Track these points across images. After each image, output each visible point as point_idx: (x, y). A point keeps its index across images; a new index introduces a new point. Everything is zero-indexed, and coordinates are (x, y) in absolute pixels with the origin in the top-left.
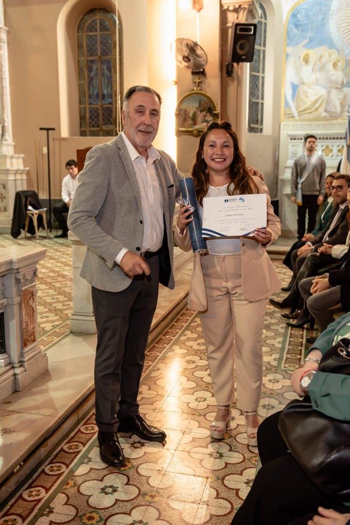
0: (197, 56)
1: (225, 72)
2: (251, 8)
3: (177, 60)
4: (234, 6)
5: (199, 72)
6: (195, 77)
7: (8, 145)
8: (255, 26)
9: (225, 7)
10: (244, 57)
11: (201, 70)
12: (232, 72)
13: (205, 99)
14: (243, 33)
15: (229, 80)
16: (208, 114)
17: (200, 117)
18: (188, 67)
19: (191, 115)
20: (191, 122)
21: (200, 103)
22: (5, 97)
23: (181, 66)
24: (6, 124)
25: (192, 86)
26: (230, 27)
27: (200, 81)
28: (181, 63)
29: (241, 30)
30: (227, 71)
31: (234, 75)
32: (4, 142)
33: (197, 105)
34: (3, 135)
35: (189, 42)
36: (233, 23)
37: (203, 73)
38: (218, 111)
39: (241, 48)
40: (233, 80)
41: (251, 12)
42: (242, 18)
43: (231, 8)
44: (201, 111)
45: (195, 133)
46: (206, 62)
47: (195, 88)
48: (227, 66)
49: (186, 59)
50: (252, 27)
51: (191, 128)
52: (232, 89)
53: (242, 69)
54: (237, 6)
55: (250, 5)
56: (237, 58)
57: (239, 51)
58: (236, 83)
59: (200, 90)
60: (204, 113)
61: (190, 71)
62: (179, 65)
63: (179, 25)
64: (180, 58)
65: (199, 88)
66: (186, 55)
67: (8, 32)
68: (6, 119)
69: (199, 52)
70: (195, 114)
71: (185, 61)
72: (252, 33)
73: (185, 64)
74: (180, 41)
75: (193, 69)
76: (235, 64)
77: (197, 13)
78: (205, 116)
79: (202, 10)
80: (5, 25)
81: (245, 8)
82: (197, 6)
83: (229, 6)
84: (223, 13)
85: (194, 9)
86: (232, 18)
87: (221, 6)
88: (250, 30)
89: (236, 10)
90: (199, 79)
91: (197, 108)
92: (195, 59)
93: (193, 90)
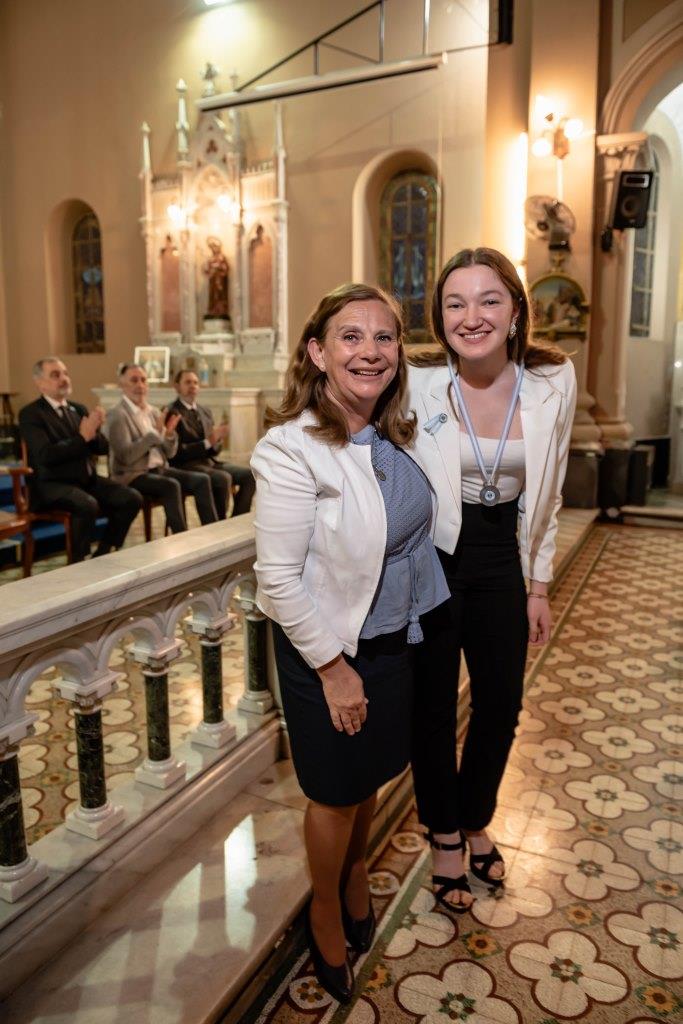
0: (560, 221)
1: (599, 245)
2: (643, 149)
3: (528, 229)
4: (616, 149)
5: (559, 244)
6: (554, 252)
7: (282, 358)
8: (651, 174)
9: (603, 151)
10: (632, 221)
11: (564, 243)
12: (610, 245)
13: (569, 285)
14: (632, 185)
15: (606, 257)
16: (573, 307)
17: (560, 310)
18: (544, 239)
19: (546, 307)
20: (545, 319)
21: (560, 291)
22: (280, 294)
23: (533, 237)
24: (281, 330)
25: (549, 266)
26: (609, 180)
27: (561, 258)
28: (532, 232)
29: (630, 180)
30: (603, 243)
31: (614, 249)
32: (277, 354)
33: (555, 293)
34: (276, 344)
35: (547, 201)
36: (616, 173)
37: (566, 248)
38: (587, 302)
39: (629, 208)
40: (611, 257)
41: (641, 157)
42: (629, 164)
43: (612, 152)
44: (562, 303)
45: (552, 335)
46: (573, 228)
47: (554, 270)
48: (604, 237)
49: (543, 226)
50: (647, 177)
51: (546, 326)
52: (609, 270)
53: (626, 239)
54: (621, 149)
55: (641, 146)
56: (621, 223)
57: (626, 213)
58: (615, 261)
59: (562, 271)
60: (566, 306)
61: (545, 246)
62: (531, 235)
63: (532, 177)
64: (533, 225)
65: (560, 269)
66: (543, 219)
67: (289, 209)
68: (280, 323)
69: (562, 215)
70: (552, 309)
71: (541, 229)
72: (646, 184)
73: (539, 233)
74: (533, 201)
75: (552, 241)
76: (616, 233)
77: (560, 162)
78: (568, 310)
79: (568, 158)
80: (287, 198)
81: (633, 152)
82: (560, 150)
83: (607, 150)
84: (600, 159)
85: (555, 154)
86: (612, 167)
87: (597, 149)
88: (643, 181)
89: (619, 155)
90: (560, 255)
91: (556, 299)
92: (555, 224)
93: (550, 272)
